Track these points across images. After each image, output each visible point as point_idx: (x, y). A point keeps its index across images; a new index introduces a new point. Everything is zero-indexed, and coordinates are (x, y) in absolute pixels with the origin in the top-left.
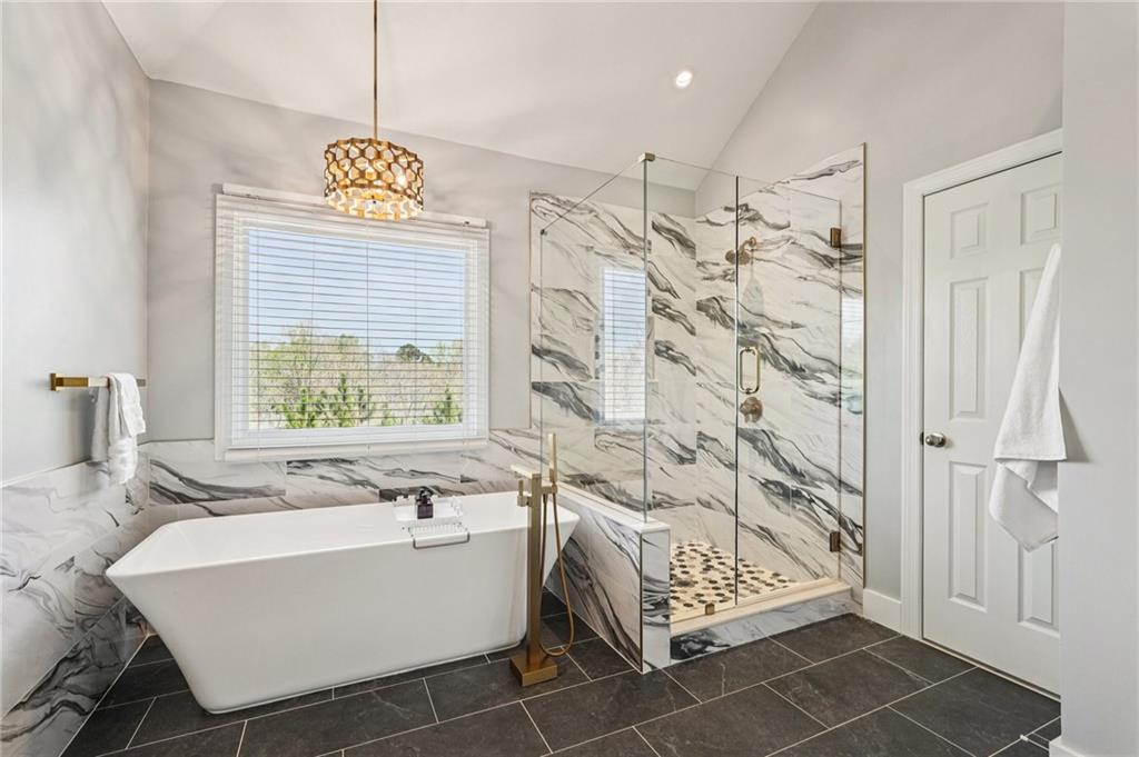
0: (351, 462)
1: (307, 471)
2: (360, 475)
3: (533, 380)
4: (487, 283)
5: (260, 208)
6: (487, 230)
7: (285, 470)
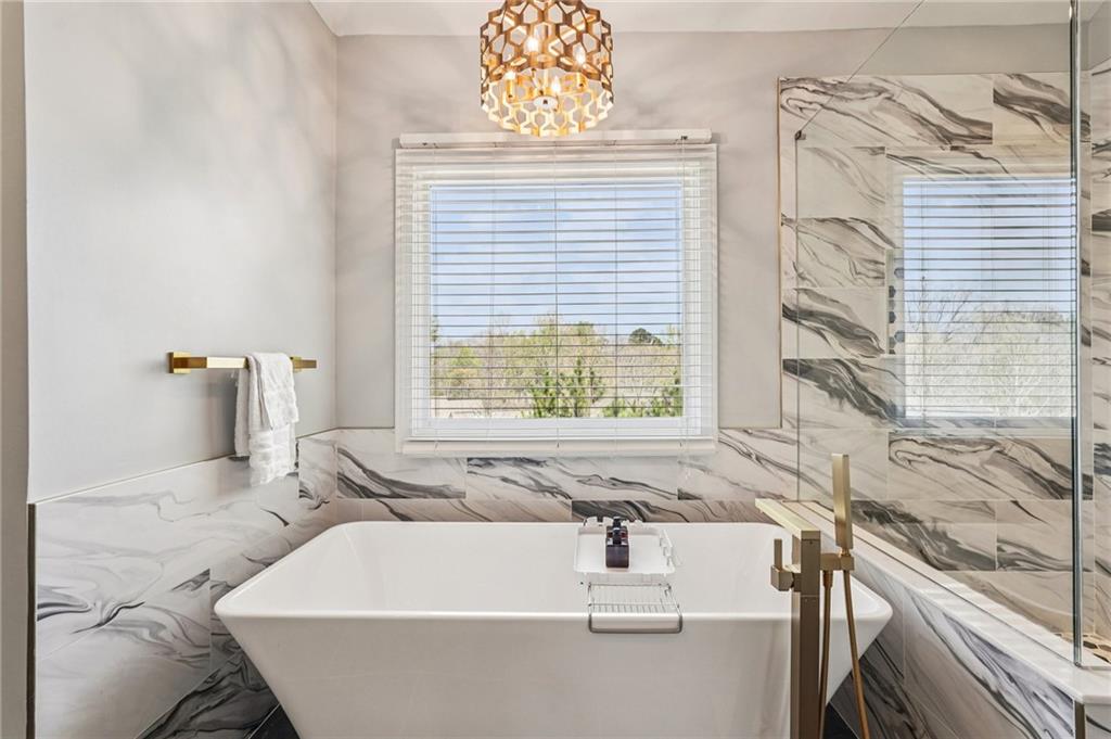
0: (538, 463)
1: (487, 471)
2: (550, 481)
3: (784, 357)
4: (715, 220)
5: (438, 159)
6: (714, 146)
7: (465, 468)
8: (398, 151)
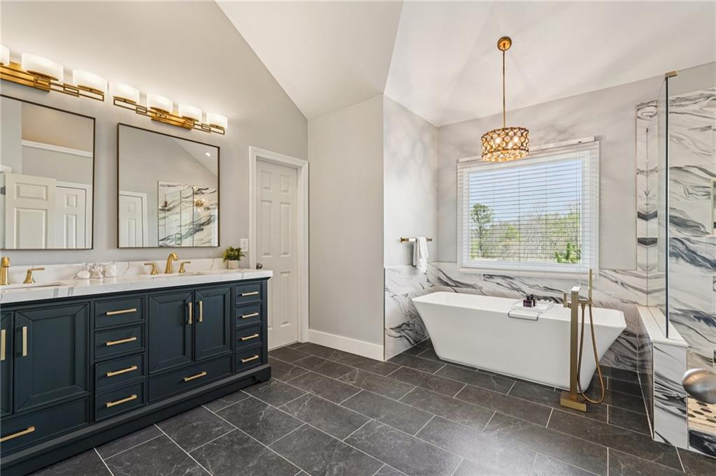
0: (511, 278)
1: (491, 280)
2: (516, 285)
3: (638, 237)
4: (598, 175)
5: (473, 165)
6: (598, 142)
7: (483, 278)
8: (458, 164)
